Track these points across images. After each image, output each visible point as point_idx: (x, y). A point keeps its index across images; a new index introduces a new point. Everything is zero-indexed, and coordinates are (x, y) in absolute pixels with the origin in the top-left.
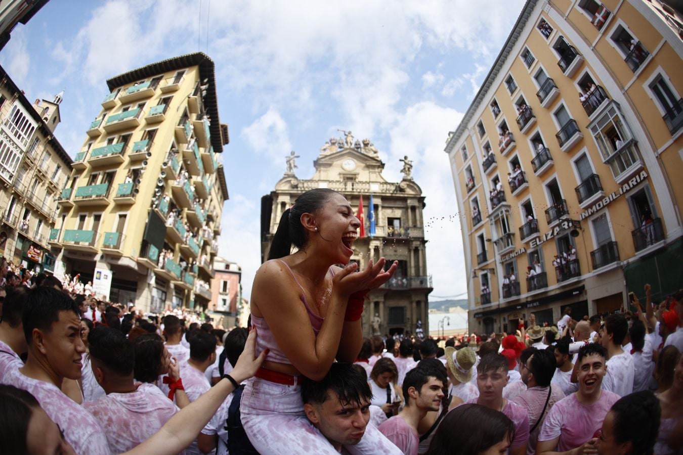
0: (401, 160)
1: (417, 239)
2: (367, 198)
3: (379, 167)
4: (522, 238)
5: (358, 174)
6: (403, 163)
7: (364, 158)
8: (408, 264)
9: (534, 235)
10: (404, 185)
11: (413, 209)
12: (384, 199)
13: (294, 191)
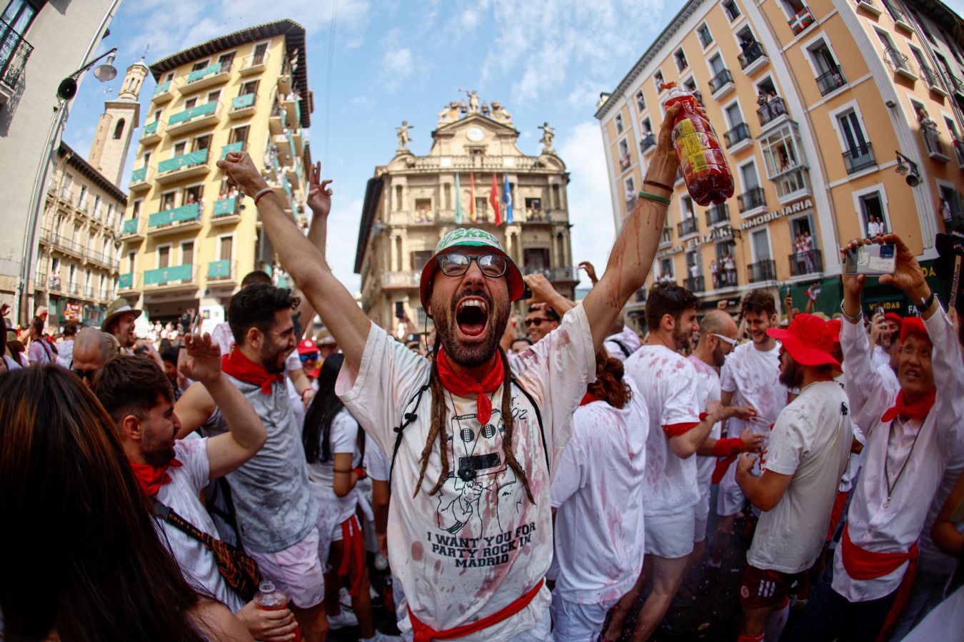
0: (539, 128)
1: (561, 223)
2: (500, 175)
3: (513, 136)
4: (680, 236)
5: (487, 146)
6: (542, 131)
7: (493, 125)
8: (551, 253)
9: (693, 235)
10: (544, 159)
11: (556, 187)
12: (520, 176)
13: (411, 171)
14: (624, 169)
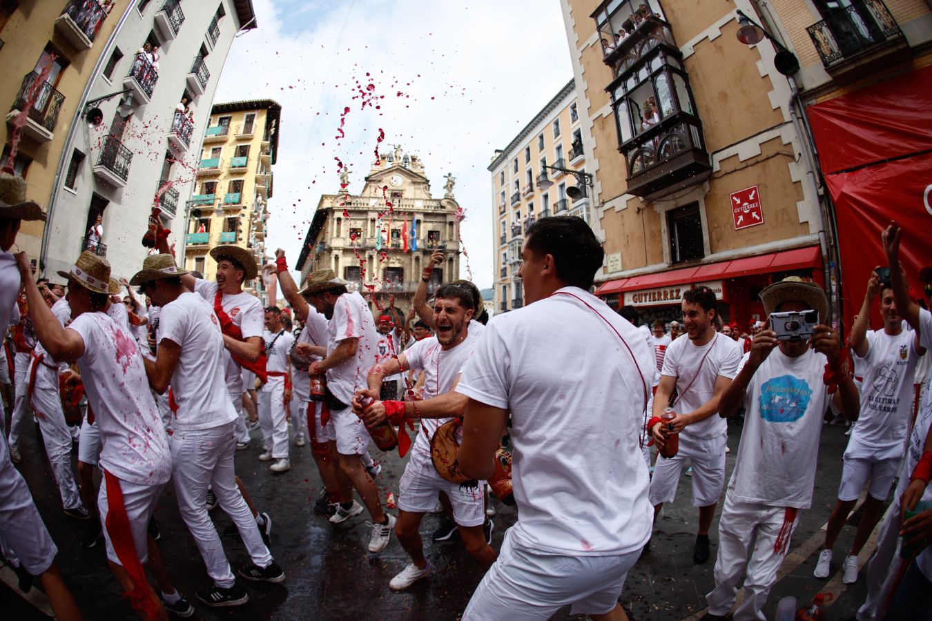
0: (445, 177)
1: (452, 251)
2: (411, 214)
3: (423, 183)
5: (405, 190)
6: (446, 179)
7: (410, 174)
8: (444, 272)
10: (445, 202)
11: (451, 224)
12: (426, 214)
13: (348, 208)
14: (502, 213)
